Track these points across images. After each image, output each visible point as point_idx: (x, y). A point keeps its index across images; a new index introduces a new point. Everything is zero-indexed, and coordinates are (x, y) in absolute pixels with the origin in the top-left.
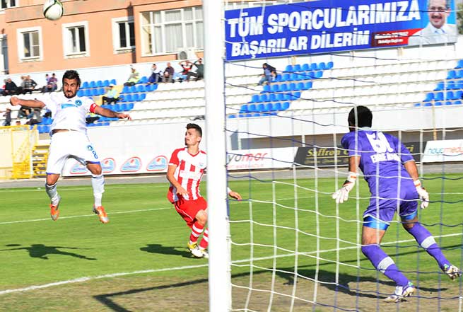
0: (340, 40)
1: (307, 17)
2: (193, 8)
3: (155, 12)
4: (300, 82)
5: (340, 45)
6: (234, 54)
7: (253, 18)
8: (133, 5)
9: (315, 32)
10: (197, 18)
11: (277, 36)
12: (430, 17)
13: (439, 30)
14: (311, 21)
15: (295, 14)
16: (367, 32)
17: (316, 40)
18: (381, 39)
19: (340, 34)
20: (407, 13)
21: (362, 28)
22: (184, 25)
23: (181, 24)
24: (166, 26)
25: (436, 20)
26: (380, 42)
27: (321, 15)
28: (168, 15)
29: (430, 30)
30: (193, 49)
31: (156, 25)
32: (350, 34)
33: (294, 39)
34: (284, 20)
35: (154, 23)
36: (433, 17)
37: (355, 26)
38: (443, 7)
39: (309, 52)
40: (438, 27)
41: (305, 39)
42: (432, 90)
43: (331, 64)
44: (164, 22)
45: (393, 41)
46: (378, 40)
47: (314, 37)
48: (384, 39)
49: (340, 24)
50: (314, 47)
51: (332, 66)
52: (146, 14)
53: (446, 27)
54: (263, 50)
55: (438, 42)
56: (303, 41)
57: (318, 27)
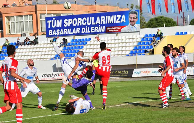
0: (93, 30)
1: (80, 21)
2: (28, 16)
3: (11, 16)
4: (78, 46)
5: (93, 32)
6: (50, 35)
7: (58, 21)
8: (2, 13)
9: (83, 26)
10: (30, 20)
11: (67, 28)
12: (129, 21)
13: (133, 27)
14: (82, 22)
15: (75, 19)
16: (104, 27)
17: (84, 29)
18: (110, 30)
19: (94, 28)
20: (120, 20)
21: (102, 25)
22: (24, 22)
23: (23, 22)
24: (16, 22)
25: (132, 22)
26: (109, 31)
27: (86, 20)
28: (17, 18)
29: (130, 26)
30: (28, 32)
31: (12, 22)
32: (97, 27)
33: (74, 29)
34: (70, 21)
35: (11, 21)
36: (131, 21)
37: (100, 24)
38: (135, 17)
39: (80, 34)
40: (133, 25)
41: (79, 29)
42: (132, 49)
43: (90, 39)
44: (16, 21)
45: (115, 30)
46: (109, 30)
47: (83, 28)
48: (111, 30)
49: (93, 23)
50: (82, 32)
51: (91, 40)
52: (8, 17)
53: (136, 25)
54: (62, 33)
55: (133, 31)
56: (78, 30)
57: (84, 24)
